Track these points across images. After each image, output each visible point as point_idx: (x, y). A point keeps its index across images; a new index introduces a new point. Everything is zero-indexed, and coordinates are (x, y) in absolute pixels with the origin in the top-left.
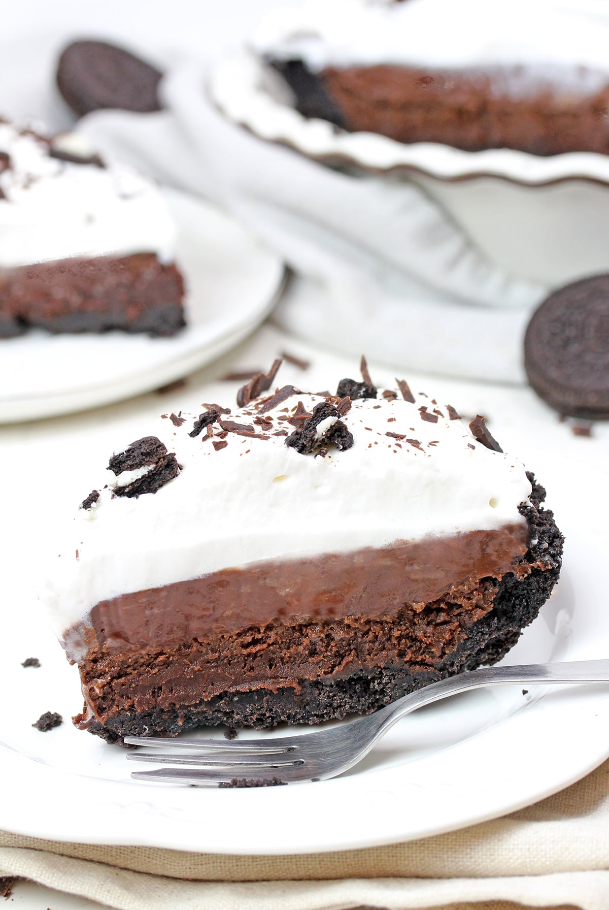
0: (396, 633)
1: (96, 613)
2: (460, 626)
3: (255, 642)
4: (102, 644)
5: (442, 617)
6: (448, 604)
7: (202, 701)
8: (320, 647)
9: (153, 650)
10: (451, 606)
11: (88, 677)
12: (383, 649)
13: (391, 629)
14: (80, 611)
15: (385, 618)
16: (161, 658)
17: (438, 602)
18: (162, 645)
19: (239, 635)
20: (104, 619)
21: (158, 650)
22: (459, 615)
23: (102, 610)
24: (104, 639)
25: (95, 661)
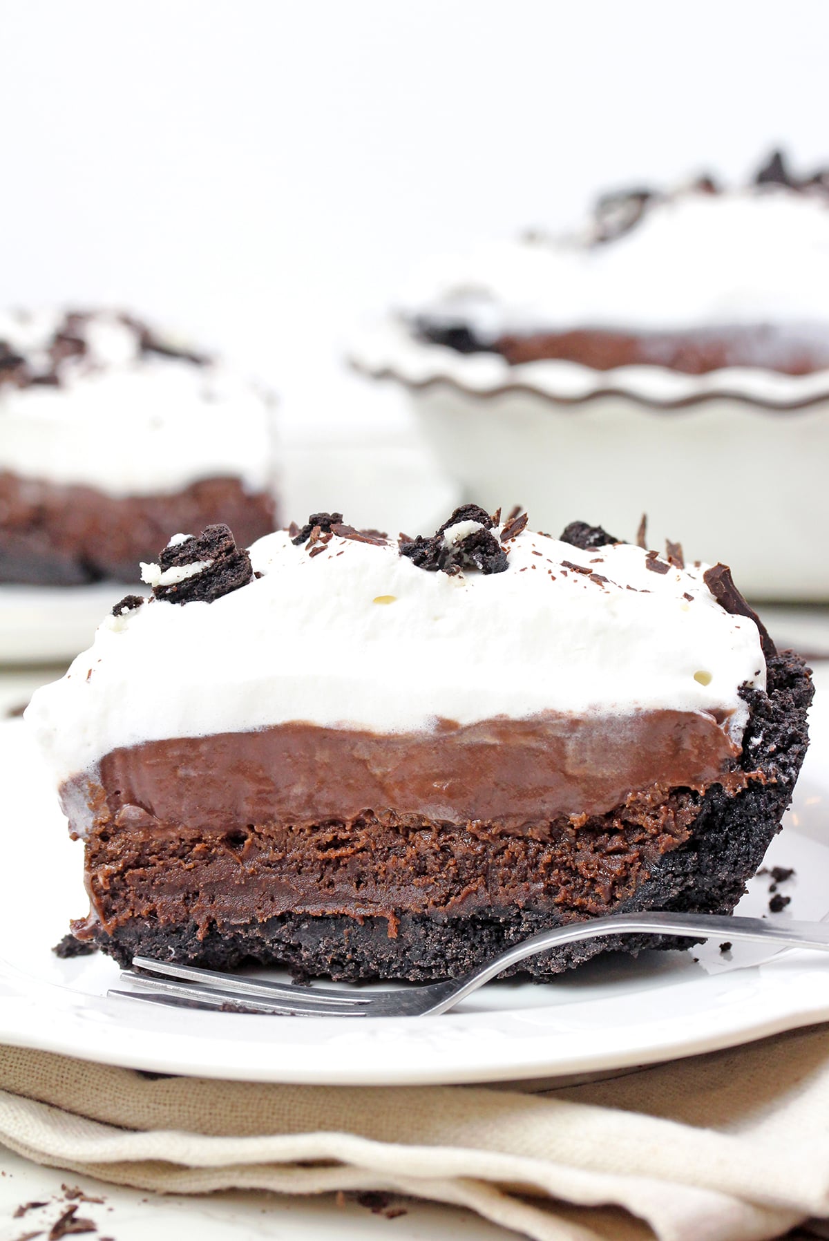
0: (545, 858)
1: (107, 764)
2: (641, 858)
3: (336, 843)
4: (113, 812)
5: (617, 842)
6: (625, 823)
7: (254, 922)
8: (431, 863)
9: (189, 835)
10: (630, 827)
11: (94, 859)
12: (524, 879)
13: (539, 851)
14: (86, 759)
15: (529, 833)
16: (198, 847)
17: (610, 816)
18: (201, 828)
19: (314, 829)
20: (119, 775)
21: (194, 834)
22: (642, 842)
23: (118, 762)
24: (118, 805)
25: (105, 837)
